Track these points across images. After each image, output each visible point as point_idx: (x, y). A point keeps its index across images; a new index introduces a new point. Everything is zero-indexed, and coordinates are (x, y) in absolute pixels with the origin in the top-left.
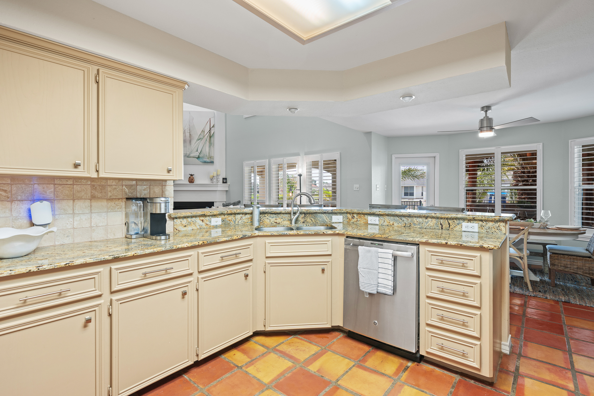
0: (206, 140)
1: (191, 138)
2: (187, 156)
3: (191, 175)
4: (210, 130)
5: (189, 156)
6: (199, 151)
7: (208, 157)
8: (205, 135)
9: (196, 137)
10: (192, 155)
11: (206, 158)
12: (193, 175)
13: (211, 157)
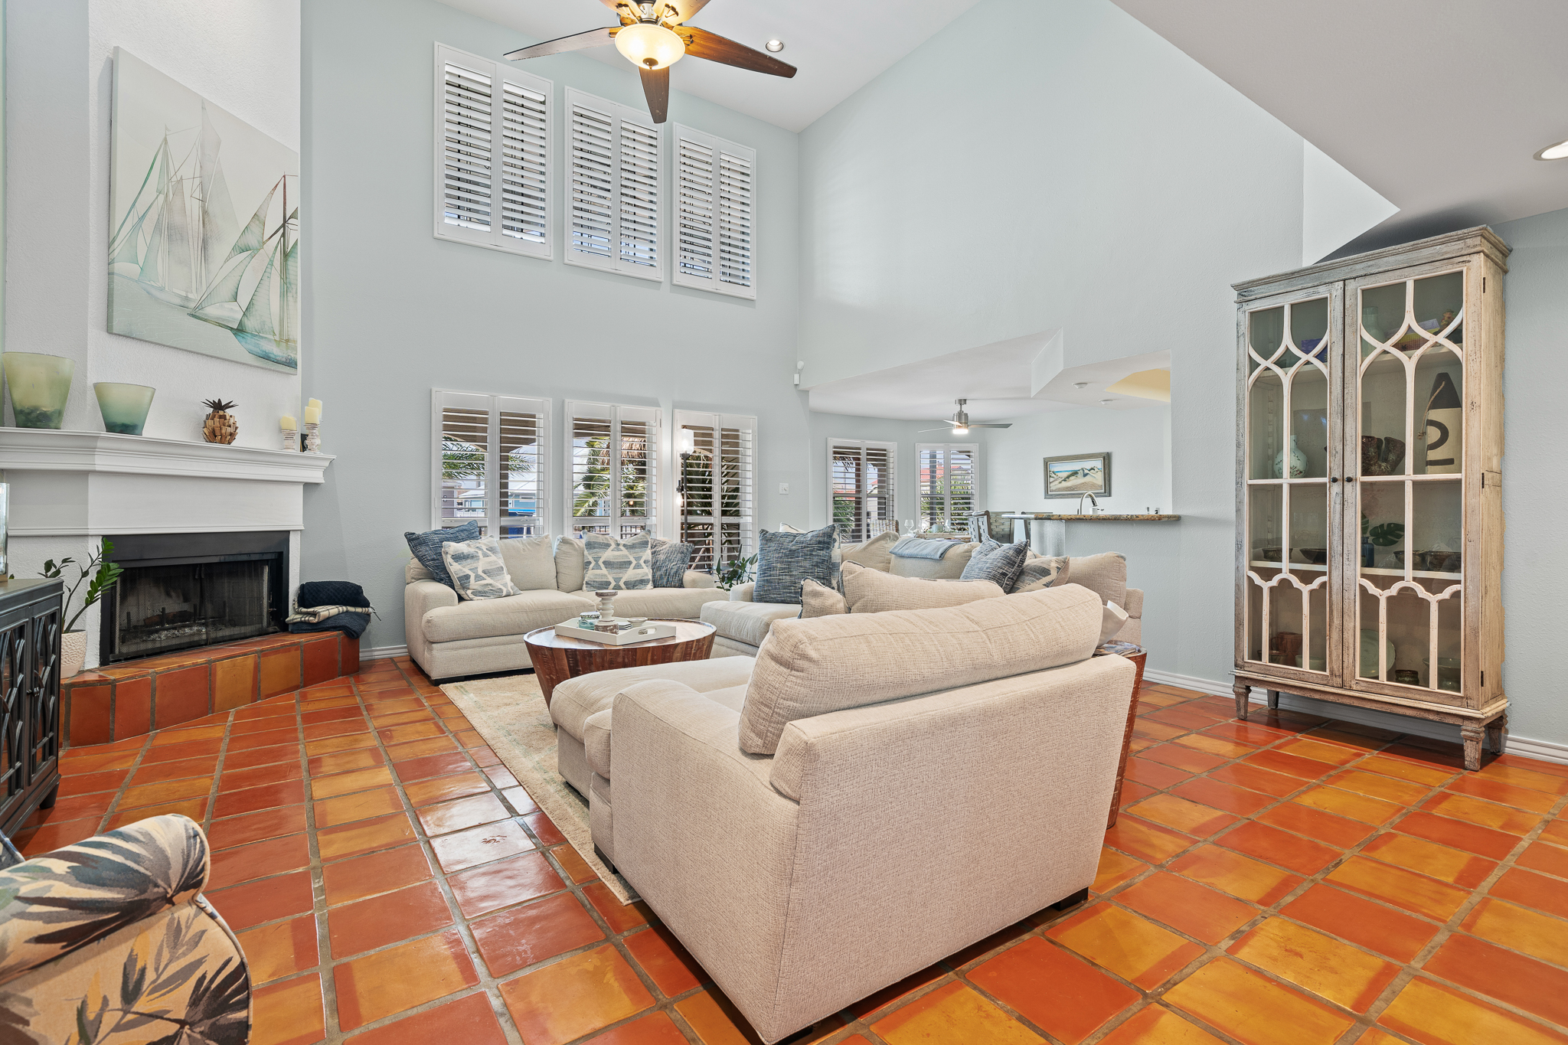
0: (271, 263)
1: (208, 227)
2: (189, 311)
3: (218, 406)
4: (283, 226)
5: (198, 313)
6: (244, 300)
7: (278, 339)
8: (266, 237)
9: (232, 238)
10: (211, 311)
11: (270, 340)
12: (228, 406)
13: (287, 341)
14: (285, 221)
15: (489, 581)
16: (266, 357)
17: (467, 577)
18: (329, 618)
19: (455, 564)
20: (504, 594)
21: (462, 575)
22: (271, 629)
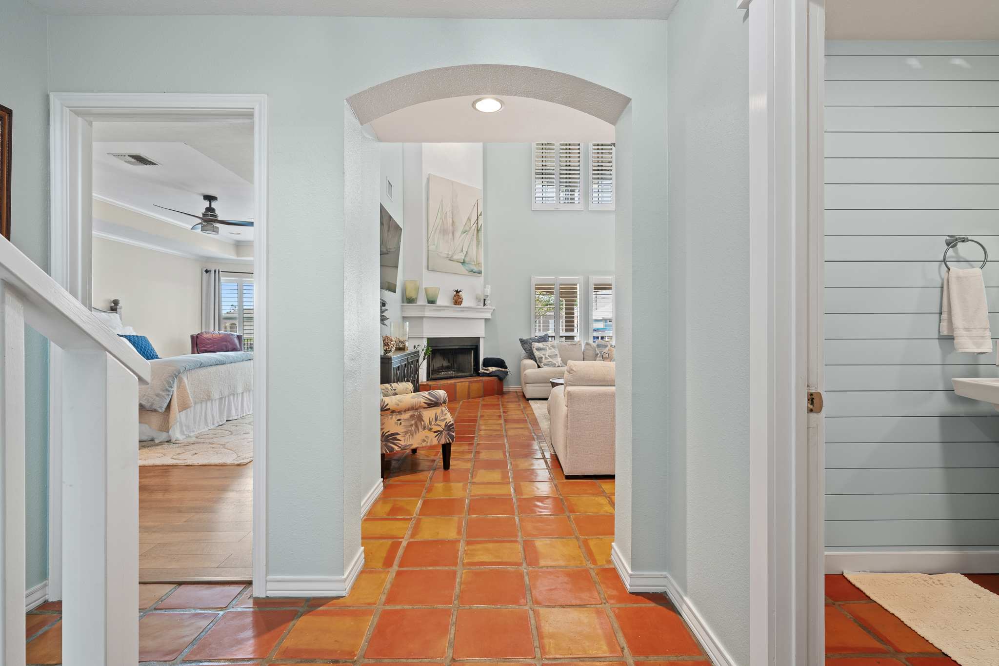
0: (473, 235)
1: (454, 227)
2: (449, 258)
3: (457, 292)
4: (477, 219)
5: (452, 259)
6: (465, 252)
7: (476, 263)
8: (472, 225)
9: (461, 229)
10: (455, 257)
11: (473, 264)
12: (460, 291)
13: (479, 264)
14: (478, 218)
15: (550, 360)
16: (472, 271)
17: (542, 358)
18: (493, 372)
19: (537, 352)
20: (557, 366)
21: (539, 357)
22: (474, 375)
